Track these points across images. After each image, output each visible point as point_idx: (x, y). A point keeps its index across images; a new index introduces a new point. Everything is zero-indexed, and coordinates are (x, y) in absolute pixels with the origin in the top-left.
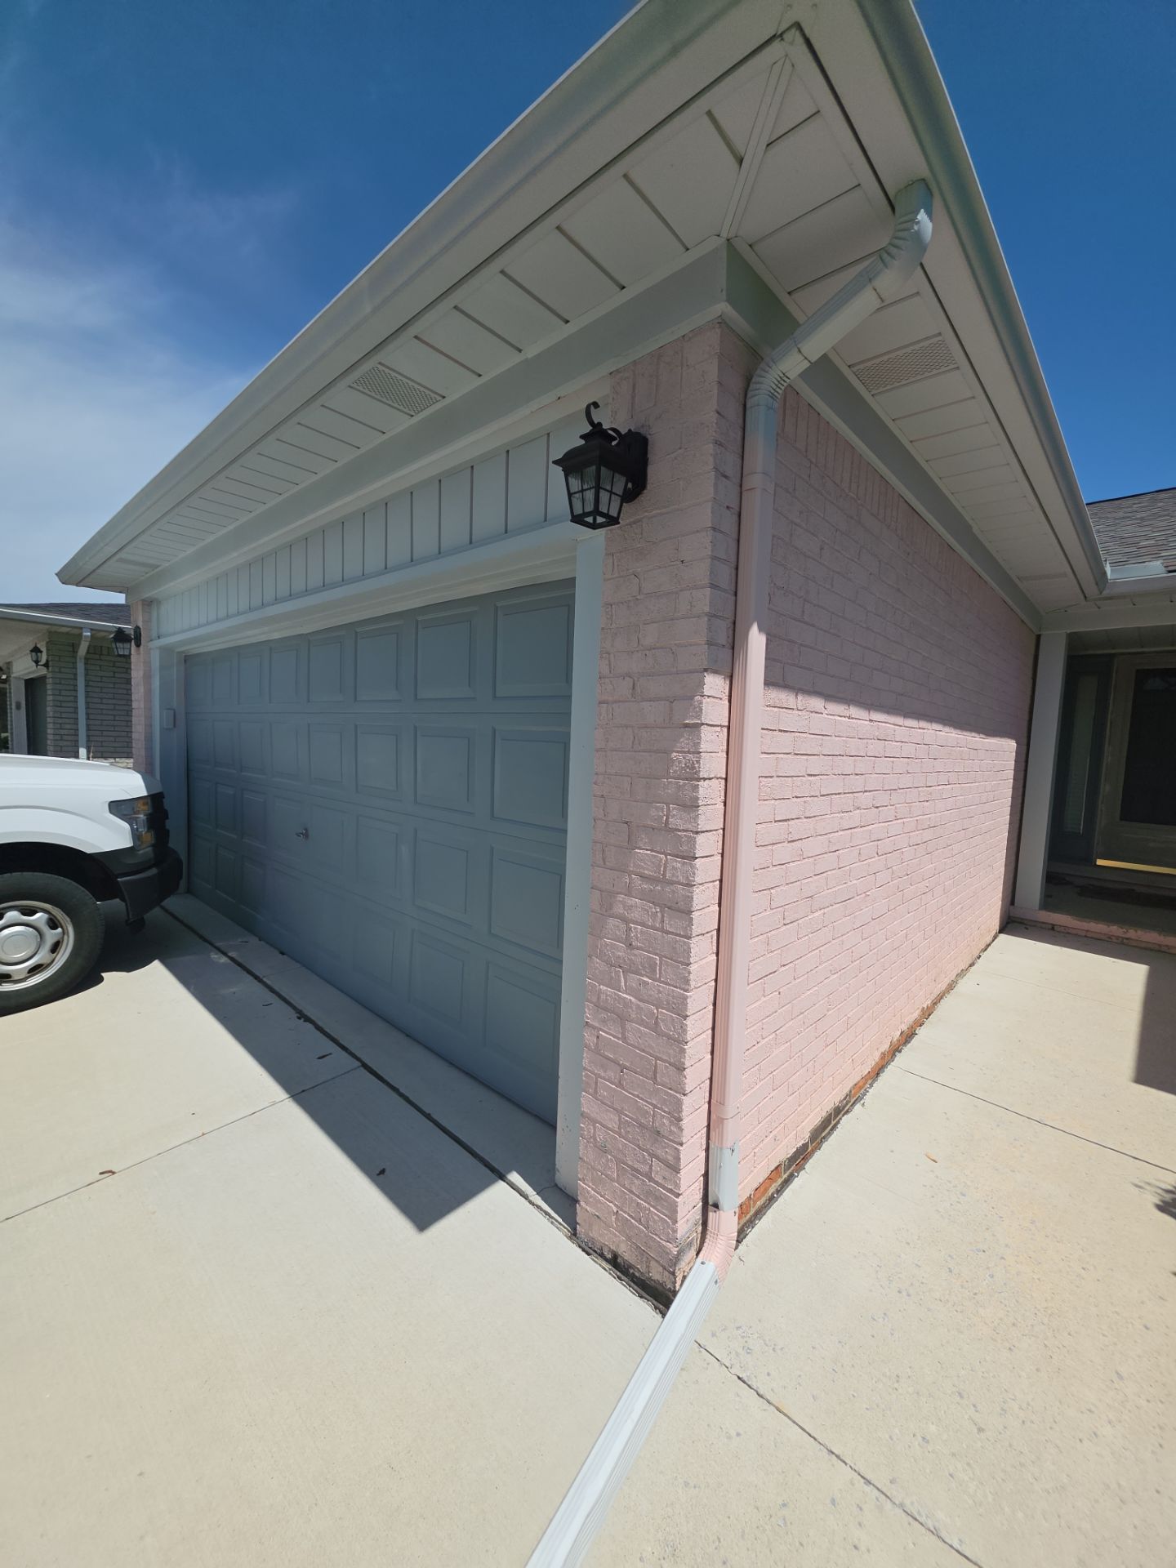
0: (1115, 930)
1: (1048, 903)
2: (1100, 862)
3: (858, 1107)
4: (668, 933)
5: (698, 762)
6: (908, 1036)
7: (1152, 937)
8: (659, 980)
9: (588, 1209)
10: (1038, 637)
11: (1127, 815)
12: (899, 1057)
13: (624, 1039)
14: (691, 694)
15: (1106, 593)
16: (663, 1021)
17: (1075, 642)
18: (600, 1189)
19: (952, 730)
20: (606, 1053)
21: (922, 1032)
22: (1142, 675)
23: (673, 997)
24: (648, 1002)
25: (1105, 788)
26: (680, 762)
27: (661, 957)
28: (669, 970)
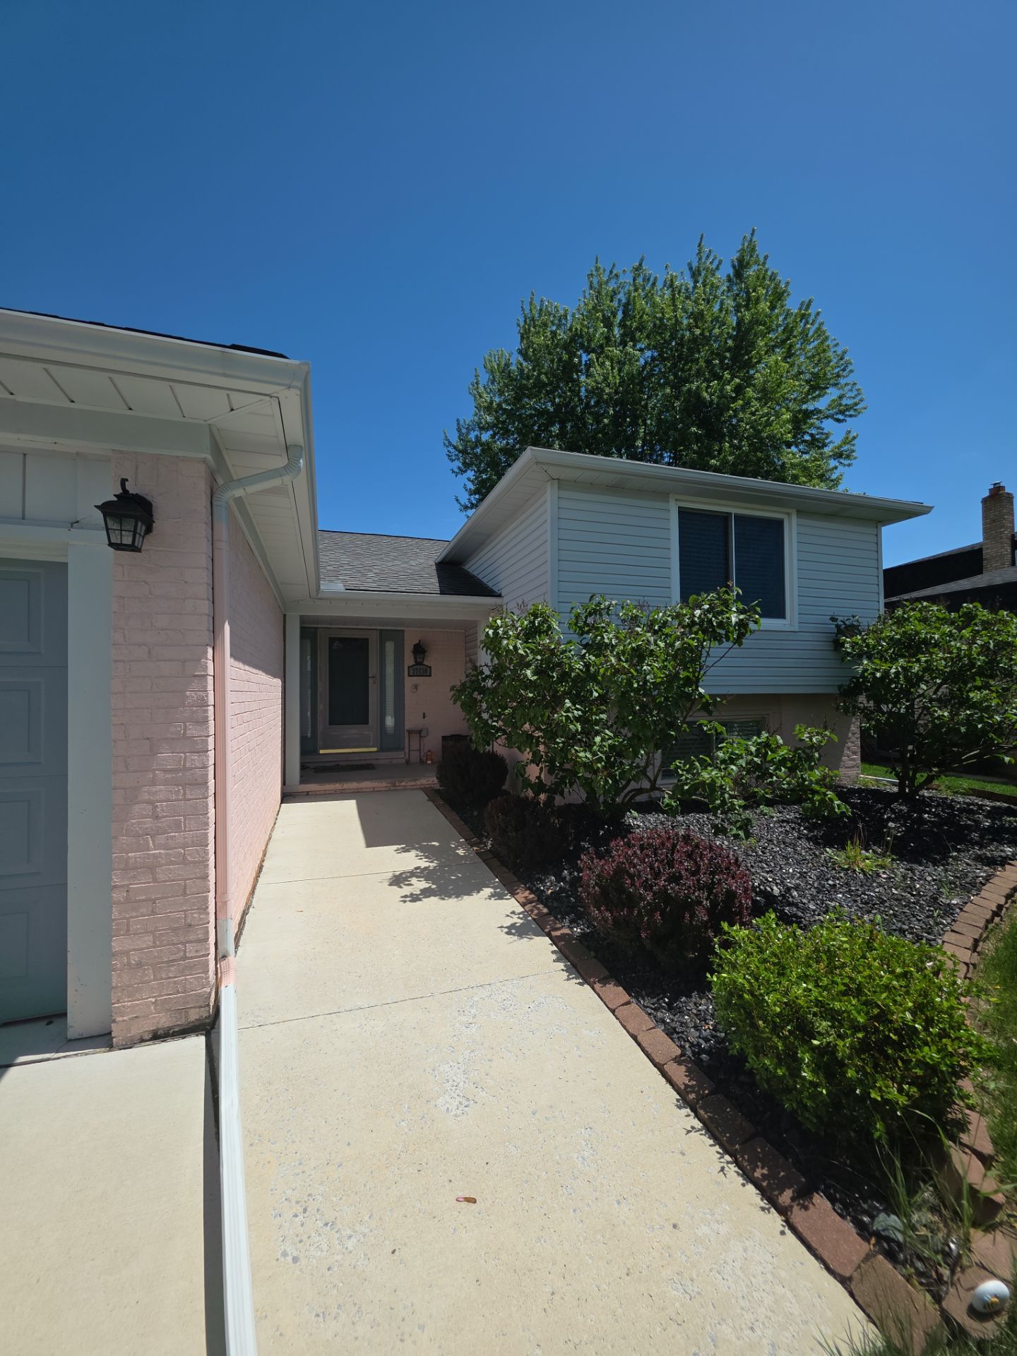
0: (338, 786)
1: (303, 780)
2: (322, 752)
3: (251, 909)
4: (189, 800)
5: (207, 696)
6: (261, 867)
7: (353, 785)
8: (185, 831)
9: (125, 1018)
10: (285, 616)
11: (332, 722)
12: (260, 880)
13: (155, 880)
14: (199, 659)
15: (319, 596)
16: (189, 855)
17: (303, 619)
18: (138, 996)
19: (264, 674)
20: (137, 898)
21: (265, 864)
22: (332, 640)
23: (197, 837)
24: (175, 848)
25: (320, 707)
26: (193, 697)
27: (184, 816)
28: (192, 822)
